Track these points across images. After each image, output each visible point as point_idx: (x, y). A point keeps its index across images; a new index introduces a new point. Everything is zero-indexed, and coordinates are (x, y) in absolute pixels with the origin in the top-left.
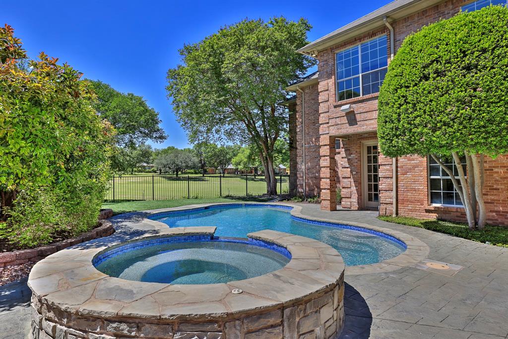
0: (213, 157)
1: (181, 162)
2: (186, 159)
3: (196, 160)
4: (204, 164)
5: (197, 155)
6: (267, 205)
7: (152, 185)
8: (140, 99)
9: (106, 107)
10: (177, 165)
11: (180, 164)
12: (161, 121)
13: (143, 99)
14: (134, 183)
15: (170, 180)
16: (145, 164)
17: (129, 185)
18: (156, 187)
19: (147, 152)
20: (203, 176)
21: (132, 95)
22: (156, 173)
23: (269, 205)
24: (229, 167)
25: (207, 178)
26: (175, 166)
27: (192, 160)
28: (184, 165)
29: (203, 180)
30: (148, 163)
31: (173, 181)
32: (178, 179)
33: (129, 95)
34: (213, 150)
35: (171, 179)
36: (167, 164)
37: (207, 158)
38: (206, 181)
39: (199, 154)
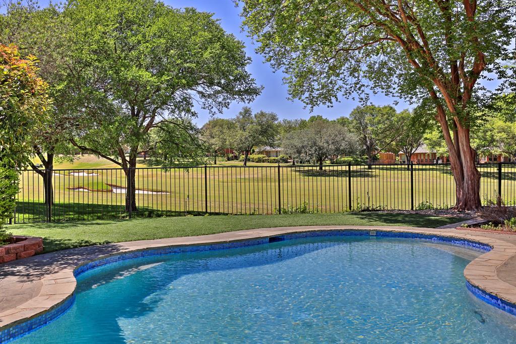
0: (388, 133)
1: (327, 142)
2: (336, 136)
3: (354, 137)
4: (372, 144)
5: (358, 129)
6: (430, 237)
7: (277, 184)
8: (208, 16)
9: (140, 37)
10: (320, 149)
11: (325, 145)
12: (249, 59)
13: (213, 18)
14: (247, 181)
15: (309, 176)
16: (268, 148)
17: (238, 184)
18: (285, 188)
19: (270, 126)
20: (370, 168)
21: (193, 11)
22: (287, 162)
23: (435, 236)
24: (420, 150)
25: (376, 172)
26: (316, 150)
27: (346, 139)
28: (332, 147)
29: (368, 176)
30: (271, 145)
31: (315, 178)
32: (322, 174)
33: (187, 11)
34: (387, 119)
35: (309, 174)
36: (303, 147)
37: (377, 135)
38: (372, 176)
39: (361, 127)
